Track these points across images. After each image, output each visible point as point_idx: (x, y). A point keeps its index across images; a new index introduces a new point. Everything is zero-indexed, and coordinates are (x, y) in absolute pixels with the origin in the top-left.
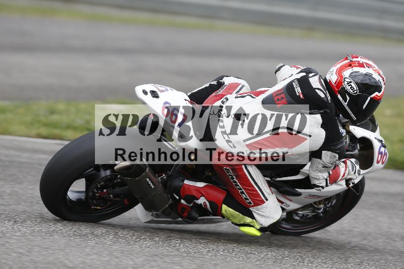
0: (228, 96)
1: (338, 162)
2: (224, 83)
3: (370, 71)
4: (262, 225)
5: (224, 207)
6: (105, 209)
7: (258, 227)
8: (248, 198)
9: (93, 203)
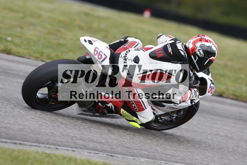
0: (130, 49)
1: (187, 91)
2: (128, 41)
3: (211, 45)
4: (142, 122)
5: (122, 110)
6: (56, 104)
7: (140, 123)
8: (136, 106)
9: (50, 100)
